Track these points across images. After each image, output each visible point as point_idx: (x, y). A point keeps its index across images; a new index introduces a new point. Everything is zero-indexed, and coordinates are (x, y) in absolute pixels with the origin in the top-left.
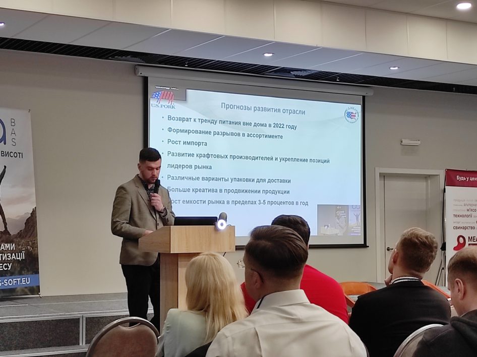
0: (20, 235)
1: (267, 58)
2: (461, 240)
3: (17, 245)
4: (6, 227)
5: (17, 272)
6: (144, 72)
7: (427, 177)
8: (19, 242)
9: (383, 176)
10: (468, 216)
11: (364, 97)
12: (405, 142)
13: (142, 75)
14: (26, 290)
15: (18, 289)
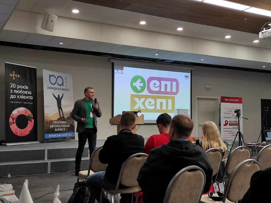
0: (68, 118)
1: (156, 56)
2: (226, 122)
3: (67, 122)
4: (63, 115)
5: (67, 131)
6: (112, 61)
7: (214, 99)
8: (68, 121)
9: (198, 99)
10: (229, 113)
11: (191, 70)
12: (206, 86)
13: (112, 62)
14: (70, 138)
15: (67, 137)
